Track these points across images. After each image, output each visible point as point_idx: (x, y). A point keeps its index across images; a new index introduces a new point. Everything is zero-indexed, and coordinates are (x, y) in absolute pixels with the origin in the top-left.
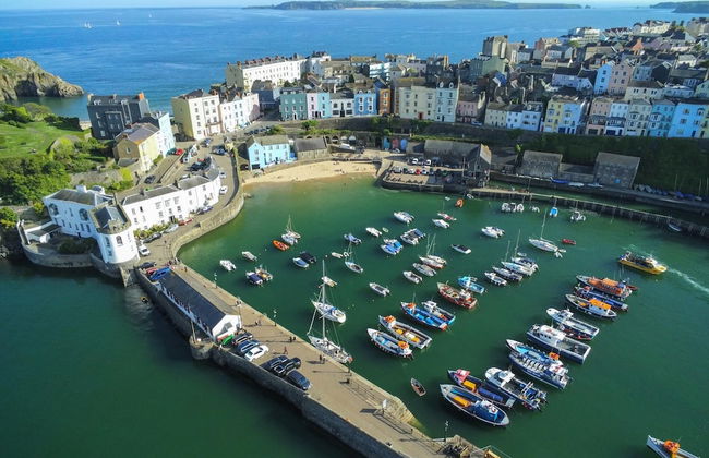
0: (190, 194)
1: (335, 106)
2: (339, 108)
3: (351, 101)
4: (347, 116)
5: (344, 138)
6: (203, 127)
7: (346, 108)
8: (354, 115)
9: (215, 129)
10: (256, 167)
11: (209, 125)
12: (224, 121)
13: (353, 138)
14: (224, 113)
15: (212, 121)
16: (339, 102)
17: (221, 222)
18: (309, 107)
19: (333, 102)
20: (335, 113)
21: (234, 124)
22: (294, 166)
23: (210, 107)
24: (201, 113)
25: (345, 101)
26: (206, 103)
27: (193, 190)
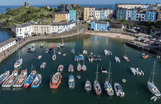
0: (53, 27)
1: (137, 16)
2: (139, 17)
3: (144, 14)
4: (141, 20)
5: (135, 28)
6: (88, 17)
7: (141, 17)
8: (145, 20)
9: (92, 18)
10: (93, 30)
11: (90, 16)
12: (95, 16)
13: (138, 28)
14: (96, 14)
15: (91, 15)
16: (139, 14)
17: (56, 37)
18: (127, 15)
19: (137, 14)
20: (137, 18)
21: (99, 18)
22: (107, 32)
23: (91, 11)
24: (88, 12)
25: (142, 15)
26: (90, 10)
27: (54, 26)
